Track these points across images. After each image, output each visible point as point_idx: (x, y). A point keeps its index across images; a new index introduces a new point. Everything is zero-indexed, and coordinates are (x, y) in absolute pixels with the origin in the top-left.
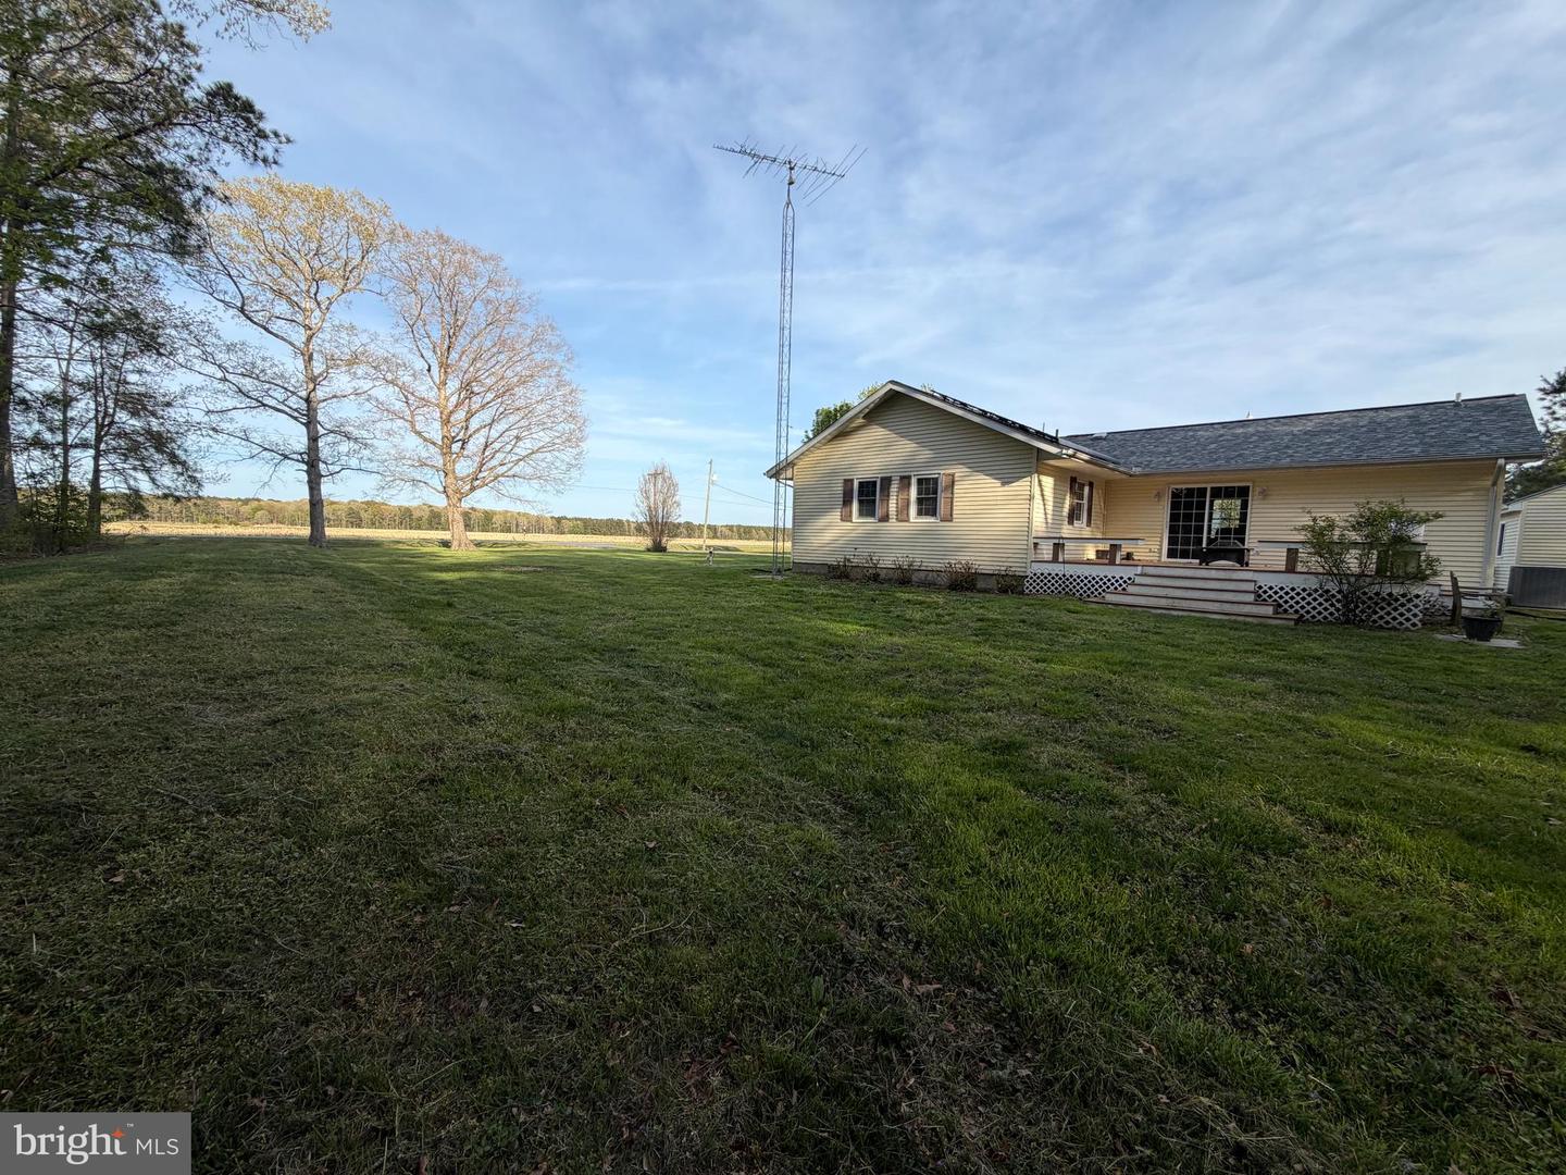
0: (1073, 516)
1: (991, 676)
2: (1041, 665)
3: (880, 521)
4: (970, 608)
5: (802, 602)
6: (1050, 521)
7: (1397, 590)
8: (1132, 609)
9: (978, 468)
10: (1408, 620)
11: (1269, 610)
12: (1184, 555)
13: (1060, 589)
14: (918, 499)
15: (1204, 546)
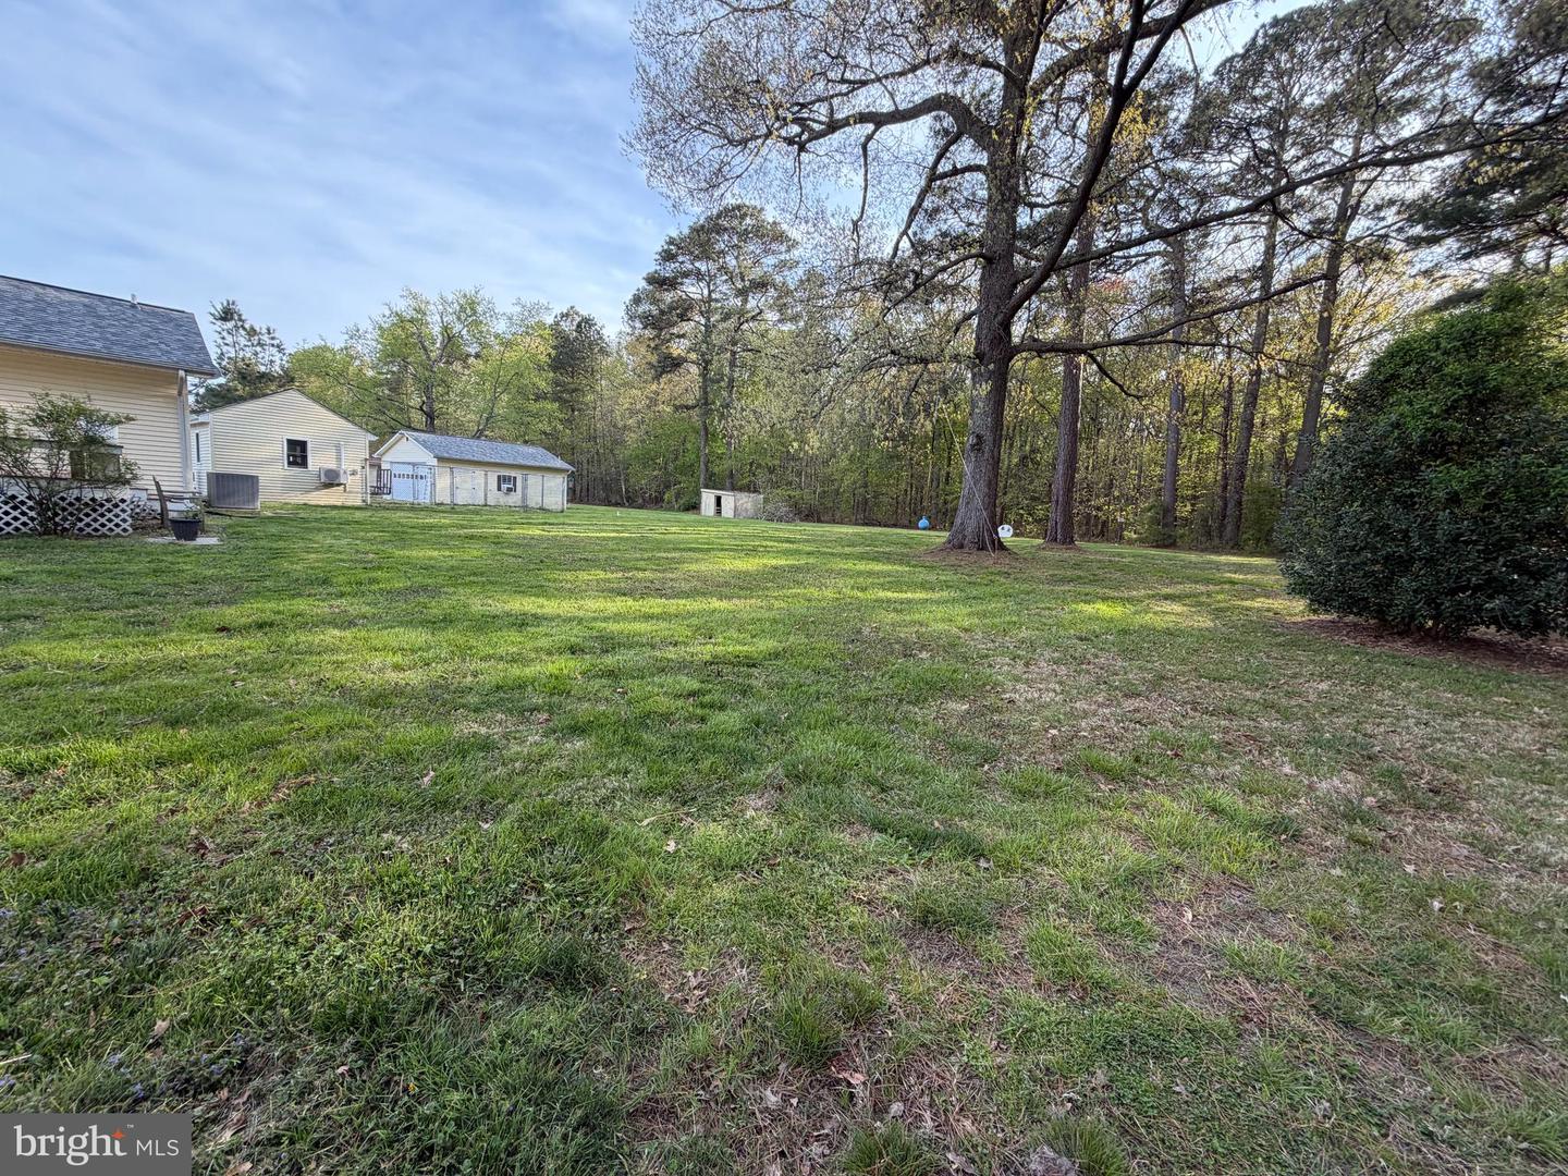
7: (99, 495)
10: (117, 525)
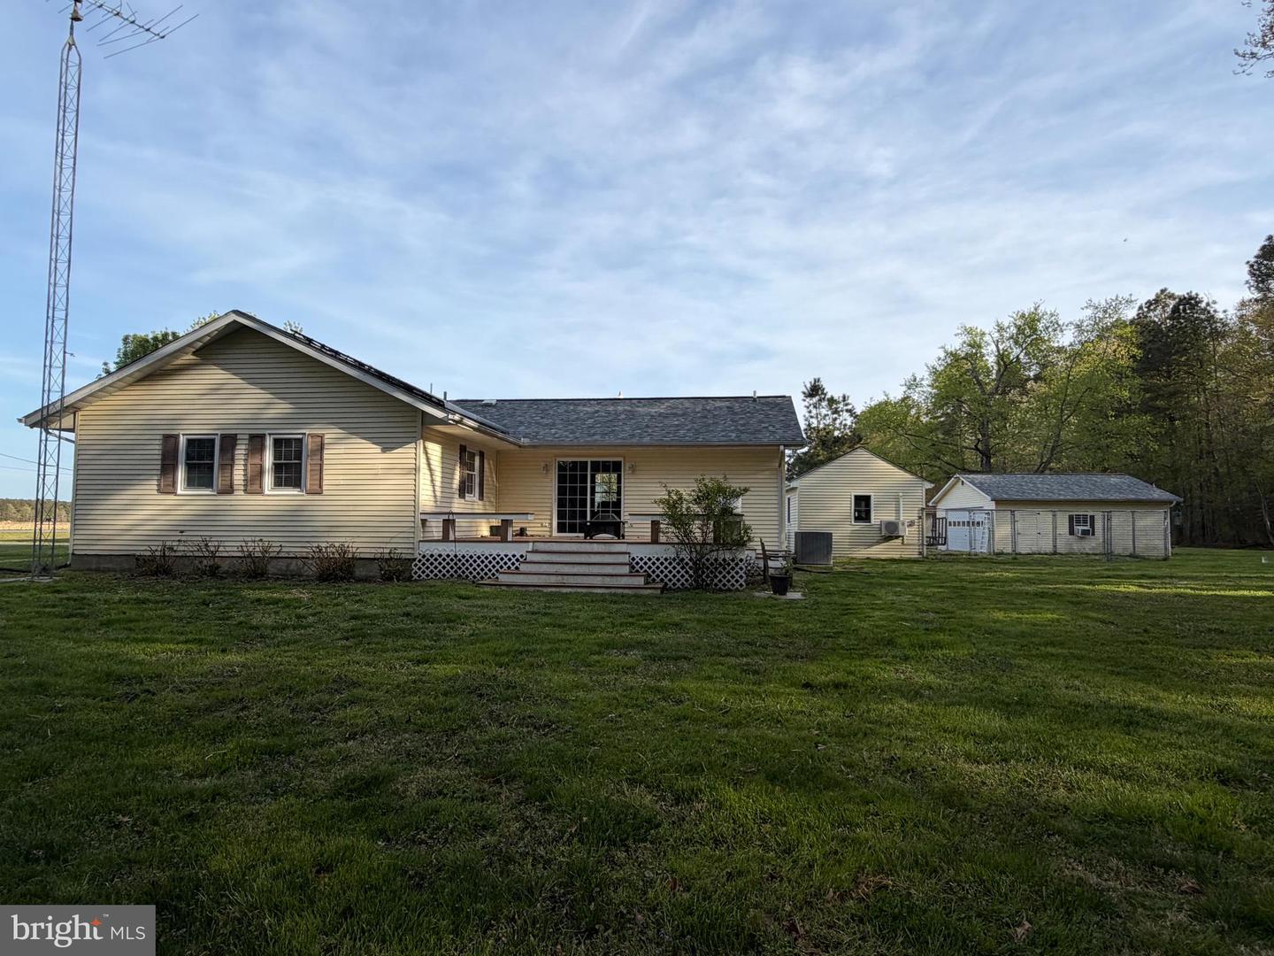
0: (464, 489)
1: (357, 691)
2: (421, 669)
3: (221, 493)
4: (345, 602)
5: (82, 615)
6: (438, 494)
7: (728, 556)
8: (524, 589)
9: (355, 430)
10: (737, 581)
11: (640, 581)
12: (572, 529)
13: (452, 572)
14: (274, 464)
15: (588, 519)
